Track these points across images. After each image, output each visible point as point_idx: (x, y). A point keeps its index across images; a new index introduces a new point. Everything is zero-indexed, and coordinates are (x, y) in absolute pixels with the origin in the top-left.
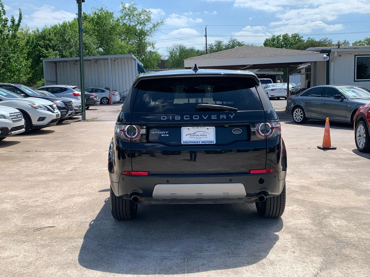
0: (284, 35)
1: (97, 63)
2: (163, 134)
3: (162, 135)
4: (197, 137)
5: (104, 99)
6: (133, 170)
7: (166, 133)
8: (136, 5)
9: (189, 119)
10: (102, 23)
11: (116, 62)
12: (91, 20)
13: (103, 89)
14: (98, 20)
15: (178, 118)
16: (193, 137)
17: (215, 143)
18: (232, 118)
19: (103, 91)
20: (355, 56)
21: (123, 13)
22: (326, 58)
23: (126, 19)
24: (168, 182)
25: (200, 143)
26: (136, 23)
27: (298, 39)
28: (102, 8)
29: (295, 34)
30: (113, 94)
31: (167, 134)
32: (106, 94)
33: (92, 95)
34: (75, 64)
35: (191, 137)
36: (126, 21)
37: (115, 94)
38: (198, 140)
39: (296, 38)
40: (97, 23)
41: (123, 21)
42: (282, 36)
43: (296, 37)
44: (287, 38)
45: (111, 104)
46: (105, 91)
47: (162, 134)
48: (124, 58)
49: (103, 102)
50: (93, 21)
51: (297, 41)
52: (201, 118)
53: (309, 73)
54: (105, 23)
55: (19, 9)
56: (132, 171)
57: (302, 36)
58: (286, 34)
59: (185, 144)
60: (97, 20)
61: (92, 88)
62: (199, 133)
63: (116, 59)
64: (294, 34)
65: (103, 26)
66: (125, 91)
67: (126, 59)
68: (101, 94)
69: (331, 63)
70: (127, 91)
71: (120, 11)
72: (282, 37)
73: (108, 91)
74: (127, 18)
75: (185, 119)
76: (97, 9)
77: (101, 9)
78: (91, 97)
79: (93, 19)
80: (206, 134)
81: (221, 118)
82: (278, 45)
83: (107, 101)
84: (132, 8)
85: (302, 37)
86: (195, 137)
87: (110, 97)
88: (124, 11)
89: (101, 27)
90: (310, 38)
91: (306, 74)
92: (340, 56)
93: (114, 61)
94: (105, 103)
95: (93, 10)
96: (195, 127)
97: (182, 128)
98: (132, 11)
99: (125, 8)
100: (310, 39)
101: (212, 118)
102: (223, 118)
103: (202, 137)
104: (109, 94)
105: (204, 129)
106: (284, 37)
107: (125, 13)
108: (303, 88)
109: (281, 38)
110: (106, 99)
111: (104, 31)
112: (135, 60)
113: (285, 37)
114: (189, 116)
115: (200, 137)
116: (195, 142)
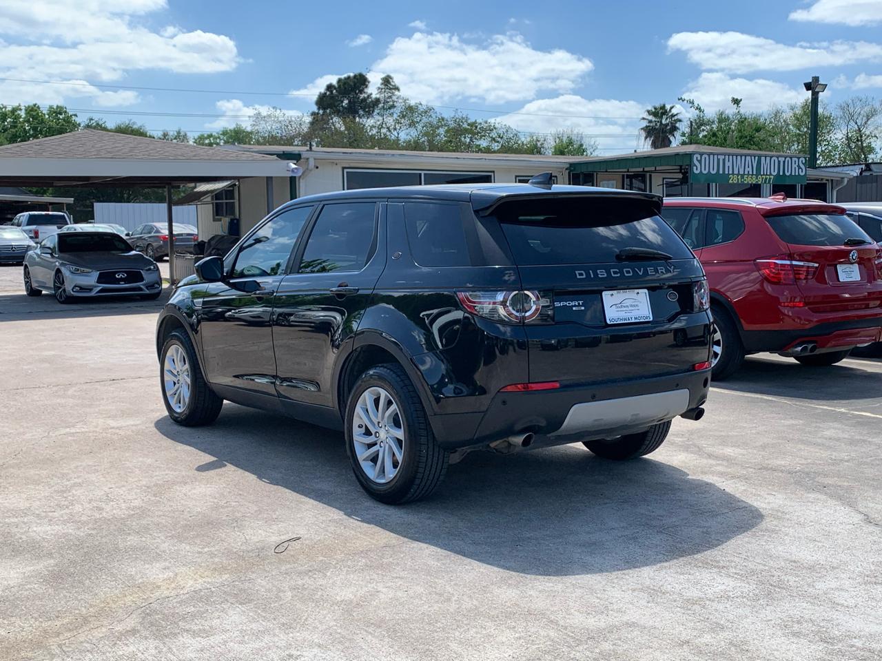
0: (29, 107)
2: (575, 306)
3: (574, 309)
4: (627, 309)
6: (531, 381)
7: (579, 305)
9: (618, 275)
15: (602, 274)
16: (622, 309)
17: (651, 319)
20: (344, 168)
22: (296, 171)
24: (594, 398)
25: (633, 321)
27: (64, 119)
29: (57, 106)
31: (582, 306)
35: (618, 309)
38: (628, 315)
39: (61, 117)
42: (23, 108)
43: (61, 114)
44: (38, 114)
47: (573, 306)
51: (63, 125)
53: (223, 203)
56: (529, 383)
57: (74, 113)
58: (35, 105)
59: (612, 323)
62: (628, 303)
64: (55, 107)
69: (299, 183)
72: (23, 111)
75: (612, 275)
80: (636, 303)
82: (16, 131)
85: (76, 115)
90: (92, 119)
91: (212, 203)
92: (317, 168)
96: (621, 291)
97: (604, 293)
100: (93, 121)
101: (650, 273)
103: (633, 308)
105: (632, 294)
106: (31, 111)
108: (217, 236)
109: (23, 114)
113: (33, 111)
114: (618, 270)
115: (630, 308)
116: (625, 319)
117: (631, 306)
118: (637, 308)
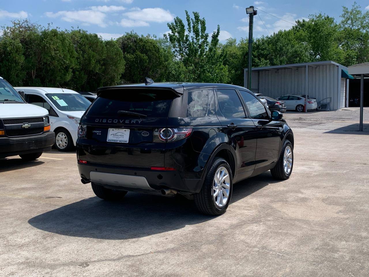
1: (298, 70)
3: (97, 134)
4: (117, 137)
5: (299, 107)
7: (99, 133)
8: (360, 7)
9: (111, 122)
10: (320, 30)
11: (317, 69)
12: (308, 28)
13: (299, 97)
14: (315, 27)
15: (105, 120)
16: (115, 136)
17: (128, 142)
18: (139, 123)
19: (299, 99)
21: (345, 18)
23: (348, 24)
25: (118, 142)
26: (360, 27)
28: (320, 14)
30: (309, 102)
31: (100, 133)
32: (301, 102)
33: (277, 103)
34: (277, 72)
35: (114, 136)
36: (349, 25)
37: (311, 102)
38: (117, 139)
40: (314, 30)
41: (344, 25)
45: (305, 112)
46: (301, 99)
48: (326, 65)
49: (298, 110)
50: (310, 28)
52: (119, 122)
54: (322, 30)
55: (218, 25)
59: (109, 141)
60: (313, 27)
61: (288, 95)
62: (119, 134)
63: (317, 66)
65: (320, 32)
66: (325, 99)
67: (328, 66)
68: (296, 102)
70: (327, 99)
71: (341, 15)
73: (304, 99)
74: (349, 22)
75: (109, 122)
76: (315, 16)
77: (319, 16)
78: (276, 104)
79: (309, 27)
80: (123, 135)
81: (132, 122)
83: (302, 109)
84: (354, 12)
86: (116, 136)
87: (305, 105)
88: (346, 15)
89: (318, 34)
93: (316, 68)
94: (300, 110)
95: (310, 17)
96: (117, 129)
97: (109, 129)
98: (355, 15)
99: (348, 12)
101: (126, 122)
102: (133, 122)
103: (120, 137)
104: (304, 101)
105: (122, 131)
107: (347, 18)
110: (301, 107)
111: (321, 37)
112: (337, 66)
114: (111, 120)
115: (119, 137)
116: (115, 141)
117: (120, 136)
118: (123, 137)
